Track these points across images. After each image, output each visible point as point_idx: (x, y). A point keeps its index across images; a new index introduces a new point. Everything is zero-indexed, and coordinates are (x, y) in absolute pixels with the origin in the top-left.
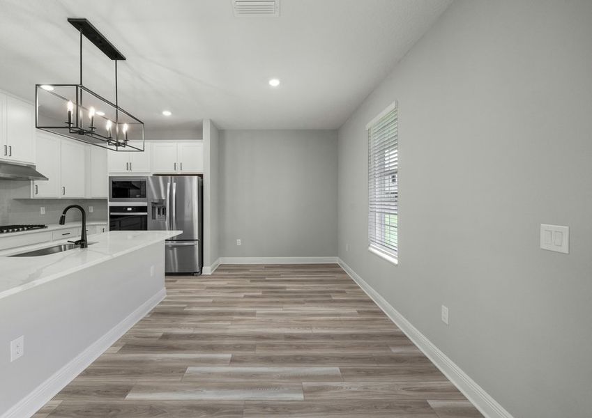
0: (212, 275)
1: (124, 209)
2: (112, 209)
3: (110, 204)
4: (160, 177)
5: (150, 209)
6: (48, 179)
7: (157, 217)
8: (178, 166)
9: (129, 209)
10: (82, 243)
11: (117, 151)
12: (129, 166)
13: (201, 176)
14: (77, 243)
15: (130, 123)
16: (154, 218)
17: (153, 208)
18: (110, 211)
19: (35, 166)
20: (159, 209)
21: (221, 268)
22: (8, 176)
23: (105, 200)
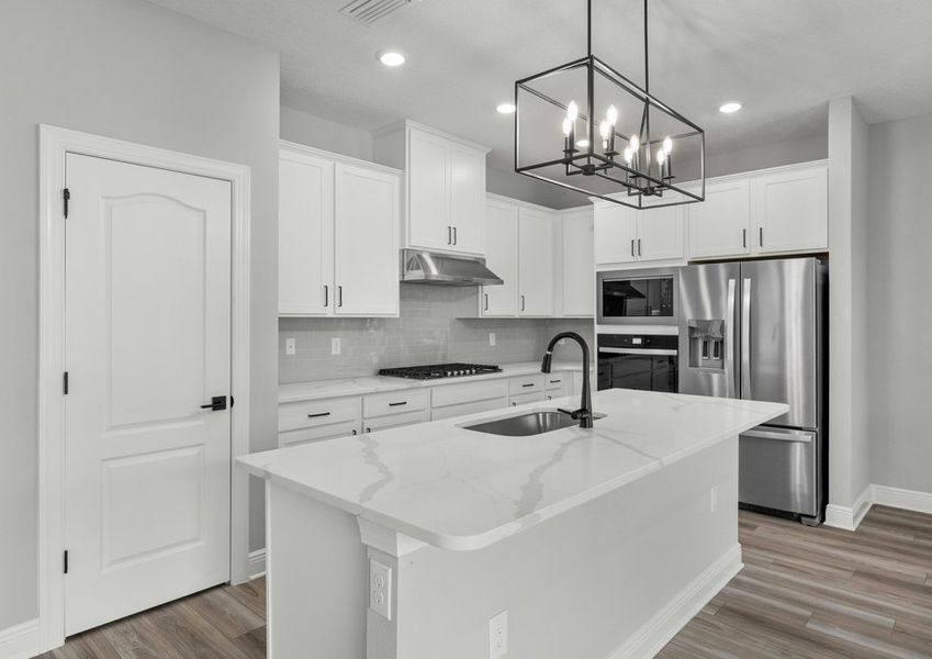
0: (858, 532)
1: (624, 340)
2: (604, 340)
3: (599, 329)
4: (701, 268)
5: (684, 343)
6: (502, 282)
7: (700, 362)
8: (753, 238)
9: (637, 341)
10: (583, 417)
11: (640, 208)
12: (636, 247)
13: (823, 257)
14: (574, 415)
15: (676, 137)
16: (694, 364)
17: (693, 340)
18: (600, 345)
19: (484, 260)
20: (705, 343)
21: (879, 516)
22: (448, 278)
23: (589, 321)
